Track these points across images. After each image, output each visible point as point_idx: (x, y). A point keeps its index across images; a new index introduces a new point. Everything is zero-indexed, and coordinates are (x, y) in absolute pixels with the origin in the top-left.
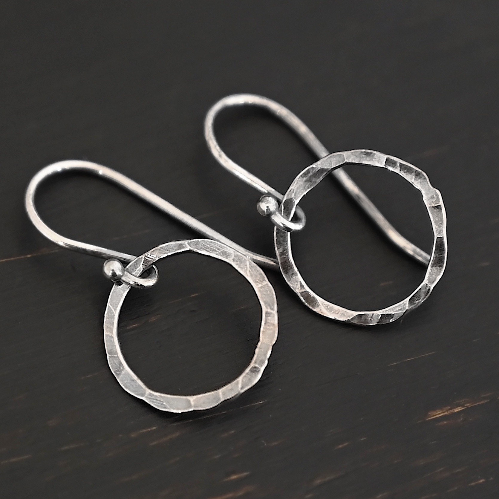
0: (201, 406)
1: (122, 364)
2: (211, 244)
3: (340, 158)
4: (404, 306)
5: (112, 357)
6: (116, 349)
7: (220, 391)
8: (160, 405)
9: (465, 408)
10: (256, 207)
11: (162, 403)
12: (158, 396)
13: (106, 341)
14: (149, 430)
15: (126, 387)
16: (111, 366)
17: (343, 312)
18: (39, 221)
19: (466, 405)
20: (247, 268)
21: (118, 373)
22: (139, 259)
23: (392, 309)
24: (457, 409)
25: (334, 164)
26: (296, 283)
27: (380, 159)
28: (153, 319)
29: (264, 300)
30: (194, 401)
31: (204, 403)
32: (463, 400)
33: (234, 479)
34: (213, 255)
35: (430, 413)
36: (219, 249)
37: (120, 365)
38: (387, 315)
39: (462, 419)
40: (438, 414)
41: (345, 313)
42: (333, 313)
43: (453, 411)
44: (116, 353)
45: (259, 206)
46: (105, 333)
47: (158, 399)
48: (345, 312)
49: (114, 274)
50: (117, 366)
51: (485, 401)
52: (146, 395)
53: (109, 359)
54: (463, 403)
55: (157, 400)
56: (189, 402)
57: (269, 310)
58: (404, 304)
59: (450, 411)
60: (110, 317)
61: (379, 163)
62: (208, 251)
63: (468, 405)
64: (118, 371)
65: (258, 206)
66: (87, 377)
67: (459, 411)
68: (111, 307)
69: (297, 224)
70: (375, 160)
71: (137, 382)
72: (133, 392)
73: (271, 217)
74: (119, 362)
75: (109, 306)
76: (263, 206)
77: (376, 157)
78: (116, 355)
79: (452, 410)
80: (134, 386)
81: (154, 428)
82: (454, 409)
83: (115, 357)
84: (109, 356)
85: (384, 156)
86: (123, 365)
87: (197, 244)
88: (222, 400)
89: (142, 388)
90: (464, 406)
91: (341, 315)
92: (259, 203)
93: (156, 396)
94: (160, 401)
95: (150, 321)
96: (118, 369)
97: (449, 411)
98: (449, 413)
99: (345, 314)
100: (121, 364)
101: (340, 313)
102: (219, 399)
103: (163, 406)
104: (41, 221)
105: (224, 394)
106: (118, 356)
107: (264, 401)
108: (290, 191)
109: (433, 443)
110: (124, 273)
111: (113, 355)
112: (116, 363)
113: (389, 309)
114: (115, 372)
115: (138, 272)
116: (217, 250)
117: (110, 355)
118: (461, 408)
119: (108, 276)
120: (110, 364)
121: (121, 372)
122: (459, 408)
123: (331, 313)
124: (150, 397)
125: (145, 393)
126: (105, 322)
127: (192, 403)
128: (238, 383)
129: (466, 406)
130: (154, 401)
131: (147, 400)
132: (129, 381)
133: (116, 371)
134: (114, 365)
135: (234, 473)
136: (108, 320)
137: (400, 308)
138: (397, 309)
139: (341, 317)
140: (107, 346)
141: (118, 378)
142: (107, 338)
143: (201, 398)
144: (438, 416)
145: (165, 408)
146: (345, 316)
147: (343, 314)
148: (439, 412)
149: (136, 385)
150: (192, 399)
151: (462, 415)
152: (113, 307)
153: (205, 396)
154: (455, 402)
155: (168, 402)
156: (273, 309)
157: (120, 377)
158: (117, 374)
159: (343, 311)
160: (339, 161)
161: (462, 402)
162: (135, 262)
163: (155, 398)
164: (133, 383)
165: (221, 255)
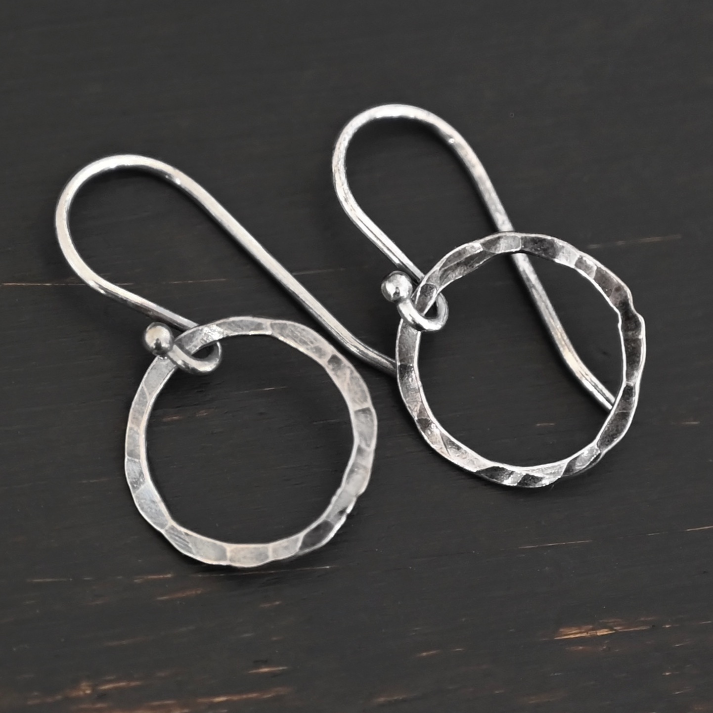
0: (239, 561)
1: (143, 475)
2: (302, 331)
3: (513, 241)
4: (558, 469)
5: (132, 461)
6: (139, 452)
7: (271, 546)
8: (183, 546)
9: (614, 632)
10: (381, 285)
11: (186, 543)
12: (184, 534)
13: (129, 436)
14: (161, 576)
15: (142, 509)
16: (128, 474)
17: (472, 458)
18: (70, 246)
19: (615, 628)
20: (346, 378)
21: (135, 485)
22: (199, 330)
23: (542, 470)
24: (602, 631)
25: (504, 247)
26: (415, 403)
27: (569, 256)
28: (203, 413)
29: (360, 430)
30: (232, 551)
31: (245, 557)
32: (613, 620)
33: (266, 673)
34: (302, 349)
35: (562, 630)
36: (312, 343)
37: (140, 475)
38: (533, 477)
39: (605, 647)
40: (573, 633)
41: (474, 460)
42: (458, 456)
43: (595, 634)
44: (138, 457)
45: (385, 286)
46: (129, 425)
47: (182, 536)
48: (476, 458)
49: (158, 346)
50: (135, 475)
51: (644, 628)
52: (167, 528)
53: (127, 462)
54: (612, 624)
55: (180, 538)
56: (224, 551)
57: (363, 446)
58: (560, 468)
59: (592, 632)
60: (141, 402)
61: (567, 260)
62: (296, 342)
63: (618, 628)
64: (136, 483)
65: (383, 285)
66: (91, 481)
67: (603, 635)
68: (145, 389)
69: (433, 323)
70: (563, 256)
71: (159, 506)
72: (151, 518)
73: (398, 305)
74: (139, 471)
75: (142, 387)
76: (390, 288)
77: (564, 251)
78: (137, 459)
79: (595, 632)
80: (154, 511)
81: (169, 576)
82: (598, 631)
83: (135, 462)
84: (128, 459)
85: (576, 253)
86: (145, 476)
87: (283, 327)
88: (271, 559)
89: (163, 515)
90: (611, 629)
91: (468, 461)
92: (385, 282)
93: (180, 532)
94: (184, 540)
95: (197, 416)
96: (136, 480)
97: (589, 632)
98: (589, 635)
99: (475, 462)
100: (141, 473)
101: (468, 459)
102: (267, 557)
103: (187, 548)
104: (72, 246)
105: (275, 551)
106: (139, 462)
107: (332, 566)
108: (434, 272)
109: (556, 674)
110: (171, 347)
111: (133, 459)
112: (136, 471)
113: (537, 469)
114: (131, 483)
115: (193, 348)
116: (309, 343)
117: (130, 458)
118: (607, 632)
119: (148, 346)
120: (127, 470)
121: (140, 485)
122: (606, 630)
123: (455, 456)
124: (171, 531)
125: (166, 525)
126: (133, 409)
127: (229, 554)
128: (297, 540)
129: (615, 630)
130: (177, 538)
131: (167, 535)
132: (148, 502)
133: (134, 482)
134: (132, 473)
135: (266, 663)
136: (137, 406)
137: (553, 471)
138: (549, 471)
139: (468, 465)
140: (128, 444)
141: (134, 492)
142: (130, 432)
143: (243, 549)
144: (572, 636)
145: (190, 552)
146: (474, 464)
147: (471, 460)
148: (575, 630)
149: (156, 510)
150: (230, 548)
151: (606, 641)
152: (148, 389)
153: (247, 548)
154: (601, 621)
155: (195, 544)
156: (368, 446)
157: (137, 492)
158: (133, 487)
159: (473, 456)
160: (511, 246)
161: (610, 623)
162: (191, 333)
163: (179, 535)
164: (152, 505)
165: (313, 352)
